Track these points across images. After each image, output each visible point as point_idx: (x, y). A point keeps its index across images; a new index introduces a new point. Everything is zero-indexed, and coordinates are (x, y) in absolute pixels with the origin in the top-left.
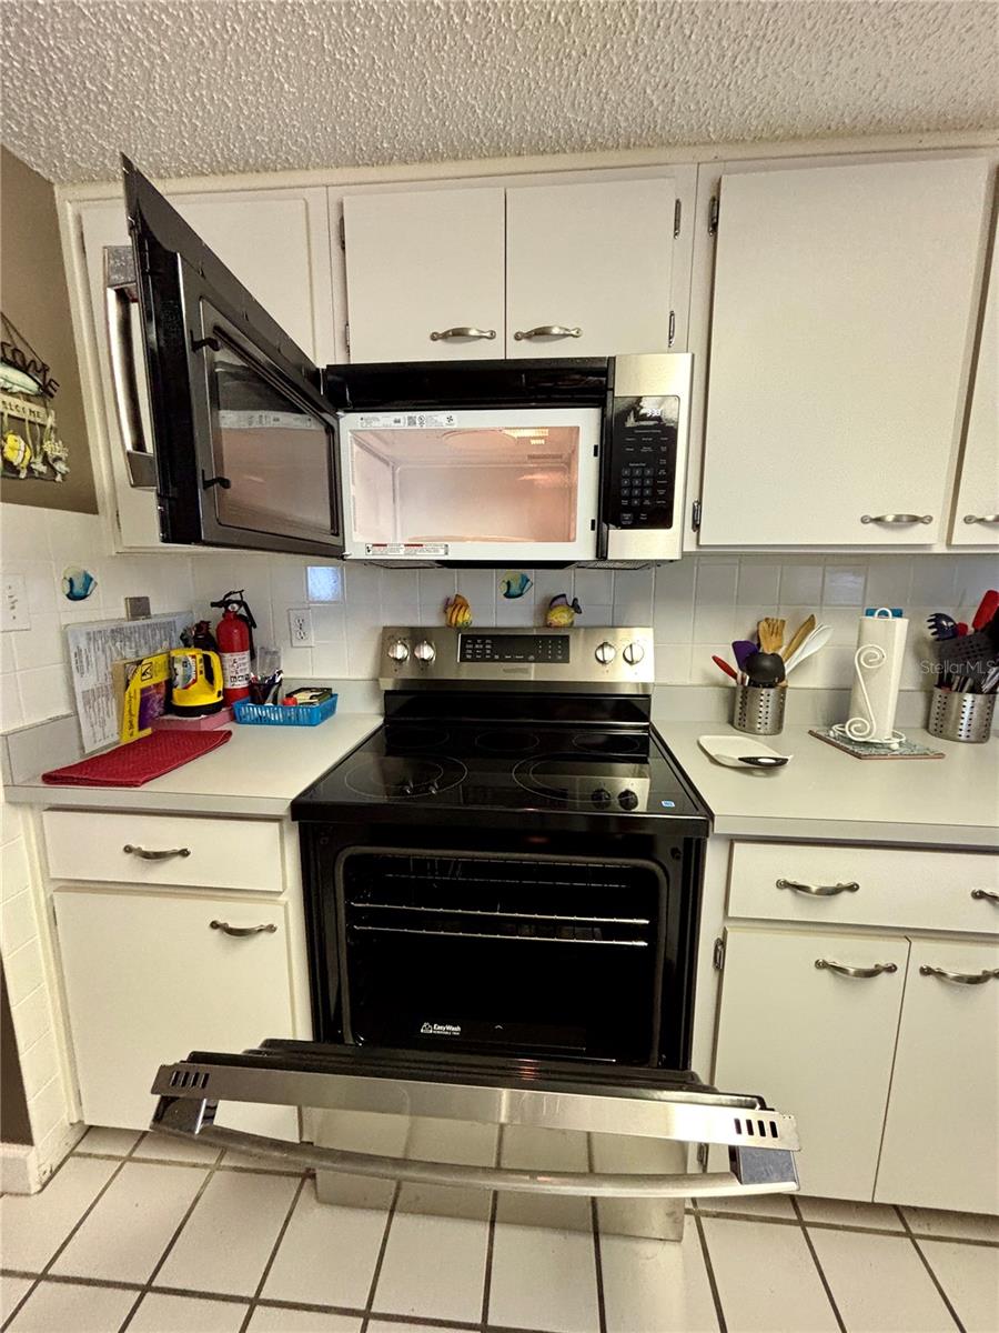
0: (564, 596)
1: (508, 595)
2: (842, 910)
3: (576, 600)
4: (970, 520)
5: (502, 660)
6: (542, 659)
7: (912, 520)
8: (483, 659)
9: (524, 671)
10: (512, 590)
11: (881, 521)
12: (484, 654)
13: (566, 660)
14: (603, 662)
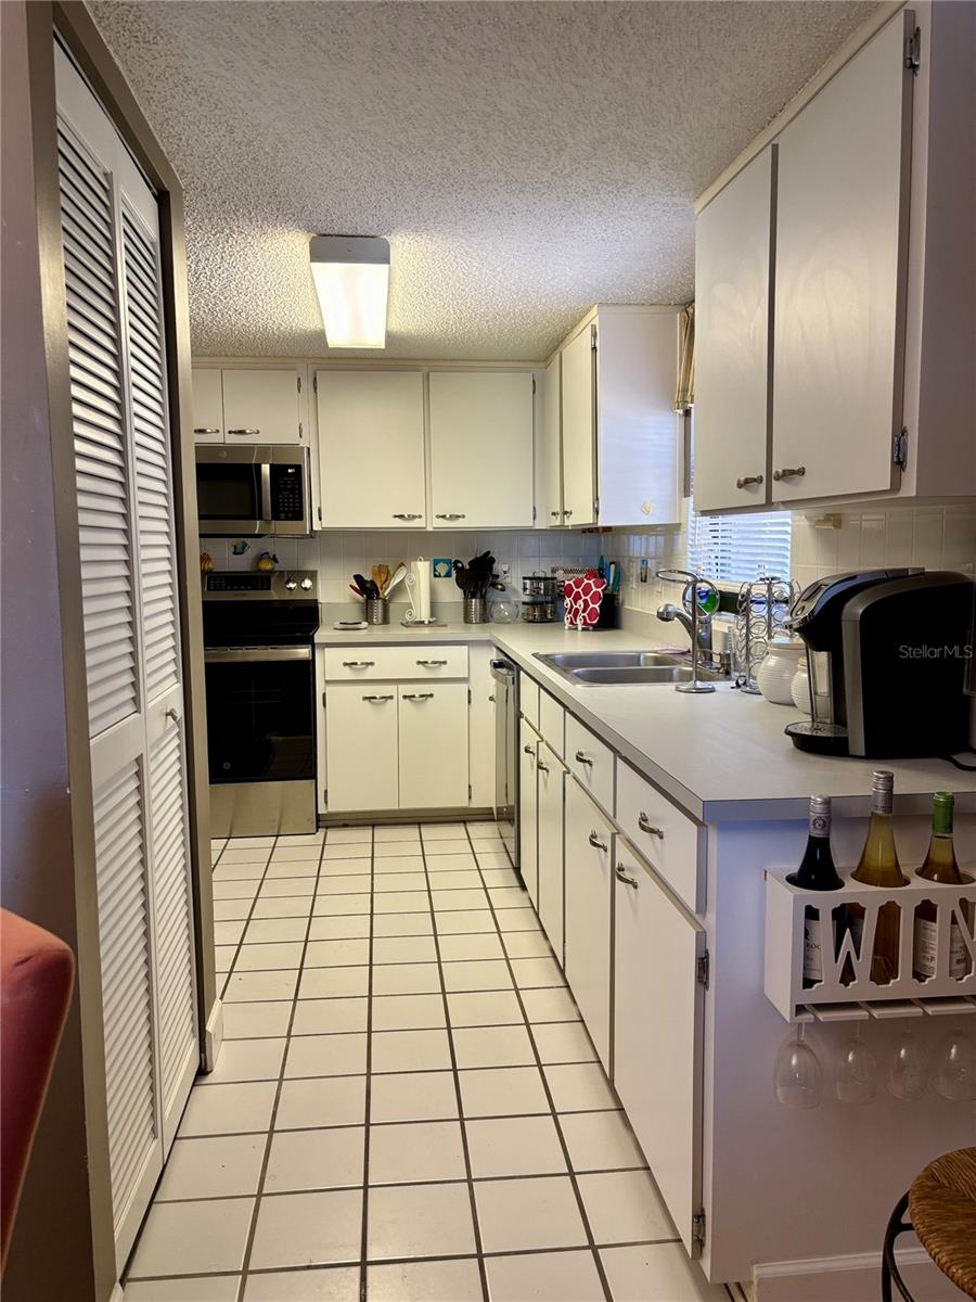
0: (267, 553)
1: (235, 553)
2: (370, 674)
3: (274, 556)
4: (438, 517)
5: (232, 589)
6: (255, 588)
7: (414, 517)
8: (221, 590)
9: (245, 595)
10: (238, 550)
11: (401, 517)
12: (221, 585)
13: (269, 588)
14: (290, 589)
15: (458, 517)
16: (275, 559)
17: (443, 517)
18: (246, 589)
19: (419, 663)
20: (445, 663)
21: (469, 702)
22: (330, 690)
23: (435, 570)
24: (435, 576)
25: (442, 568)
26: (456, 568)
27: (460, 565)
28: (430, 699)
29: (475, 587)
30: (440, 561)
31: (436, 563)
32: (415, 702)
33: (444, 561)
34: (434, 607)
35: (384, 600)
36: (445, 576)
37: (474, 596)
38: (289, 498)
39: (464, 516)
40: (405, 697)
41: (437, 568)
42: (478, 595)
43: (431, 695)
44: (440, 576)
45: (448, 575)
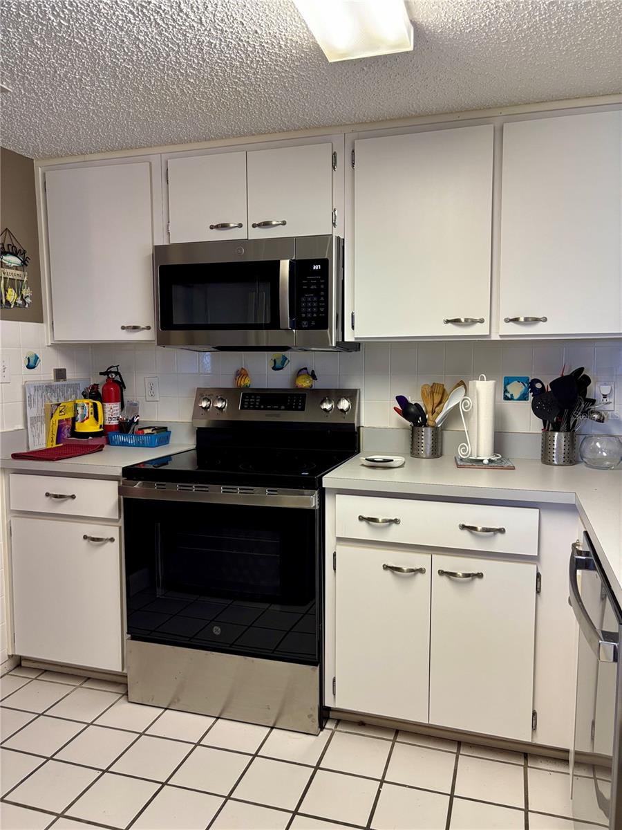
0: (306, 369)
1: (275, 368)
2: (393, 535)
3: (313, 371)
4: (508, 321)
5: (265, 409)
6: (289, 408)
7: (474, 322)
8: (254, 408)
9: (278, 416)
10: (277, 365)
11: (456, 321)
12: (255, 405)
13: (303, 409)
14: (325, 410)
15: (536, 320)
16: (313, 376)
17: (516, 320)
18: (279, 409)
19: (463, 527)
20: (502, 531)
21: (538, 591)
22: (342, 550)
23: (506, 391)
24: (506, 398)
25: (516, 389)
26: (534, 389)
27: (538, 386)
28: (477, 580)
29: (560, 416)
30: (513, 379)
31: (508, 381)
32: (457, 582)
33: (519, 380)
34: (500, 440)
35: (435, 428)
36: (518, 399)
37: (556, 429)
38: (312, 302)
39: (545, 320)
40: (441, 573)
41: (508, 388)
42: (564, 426)
43: (480, 575)
44: (512, 399)
45: (523, 397)
